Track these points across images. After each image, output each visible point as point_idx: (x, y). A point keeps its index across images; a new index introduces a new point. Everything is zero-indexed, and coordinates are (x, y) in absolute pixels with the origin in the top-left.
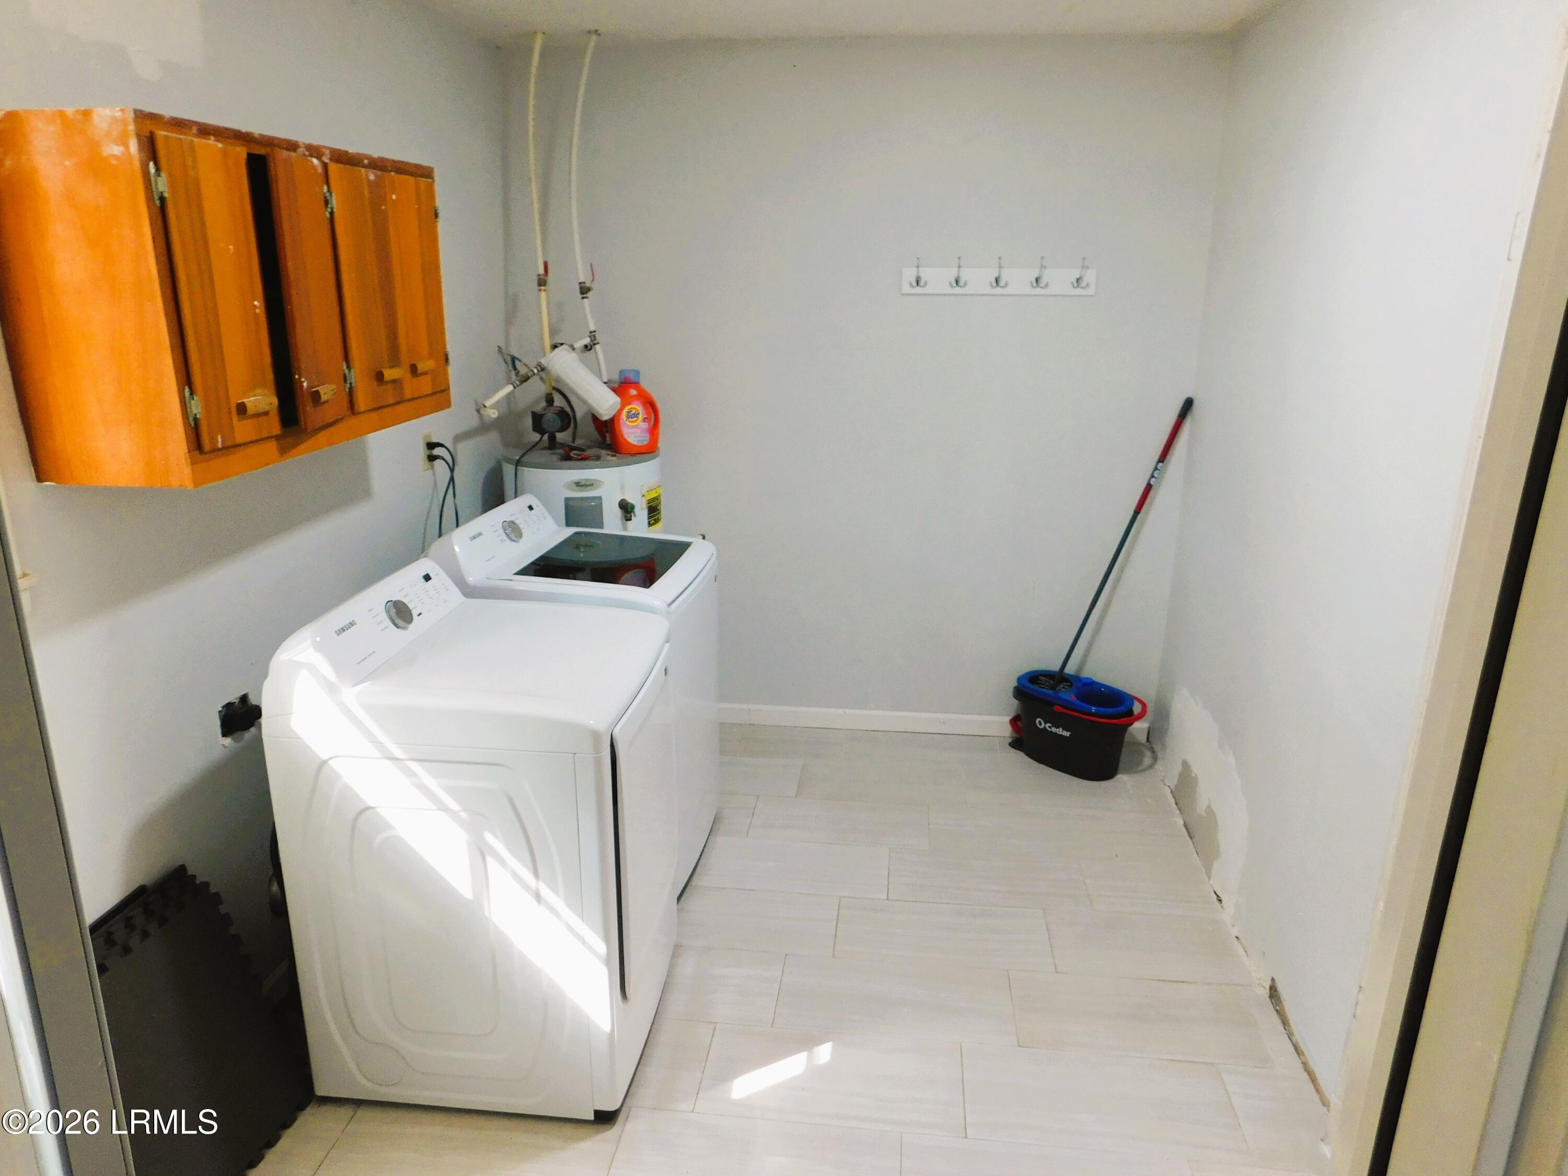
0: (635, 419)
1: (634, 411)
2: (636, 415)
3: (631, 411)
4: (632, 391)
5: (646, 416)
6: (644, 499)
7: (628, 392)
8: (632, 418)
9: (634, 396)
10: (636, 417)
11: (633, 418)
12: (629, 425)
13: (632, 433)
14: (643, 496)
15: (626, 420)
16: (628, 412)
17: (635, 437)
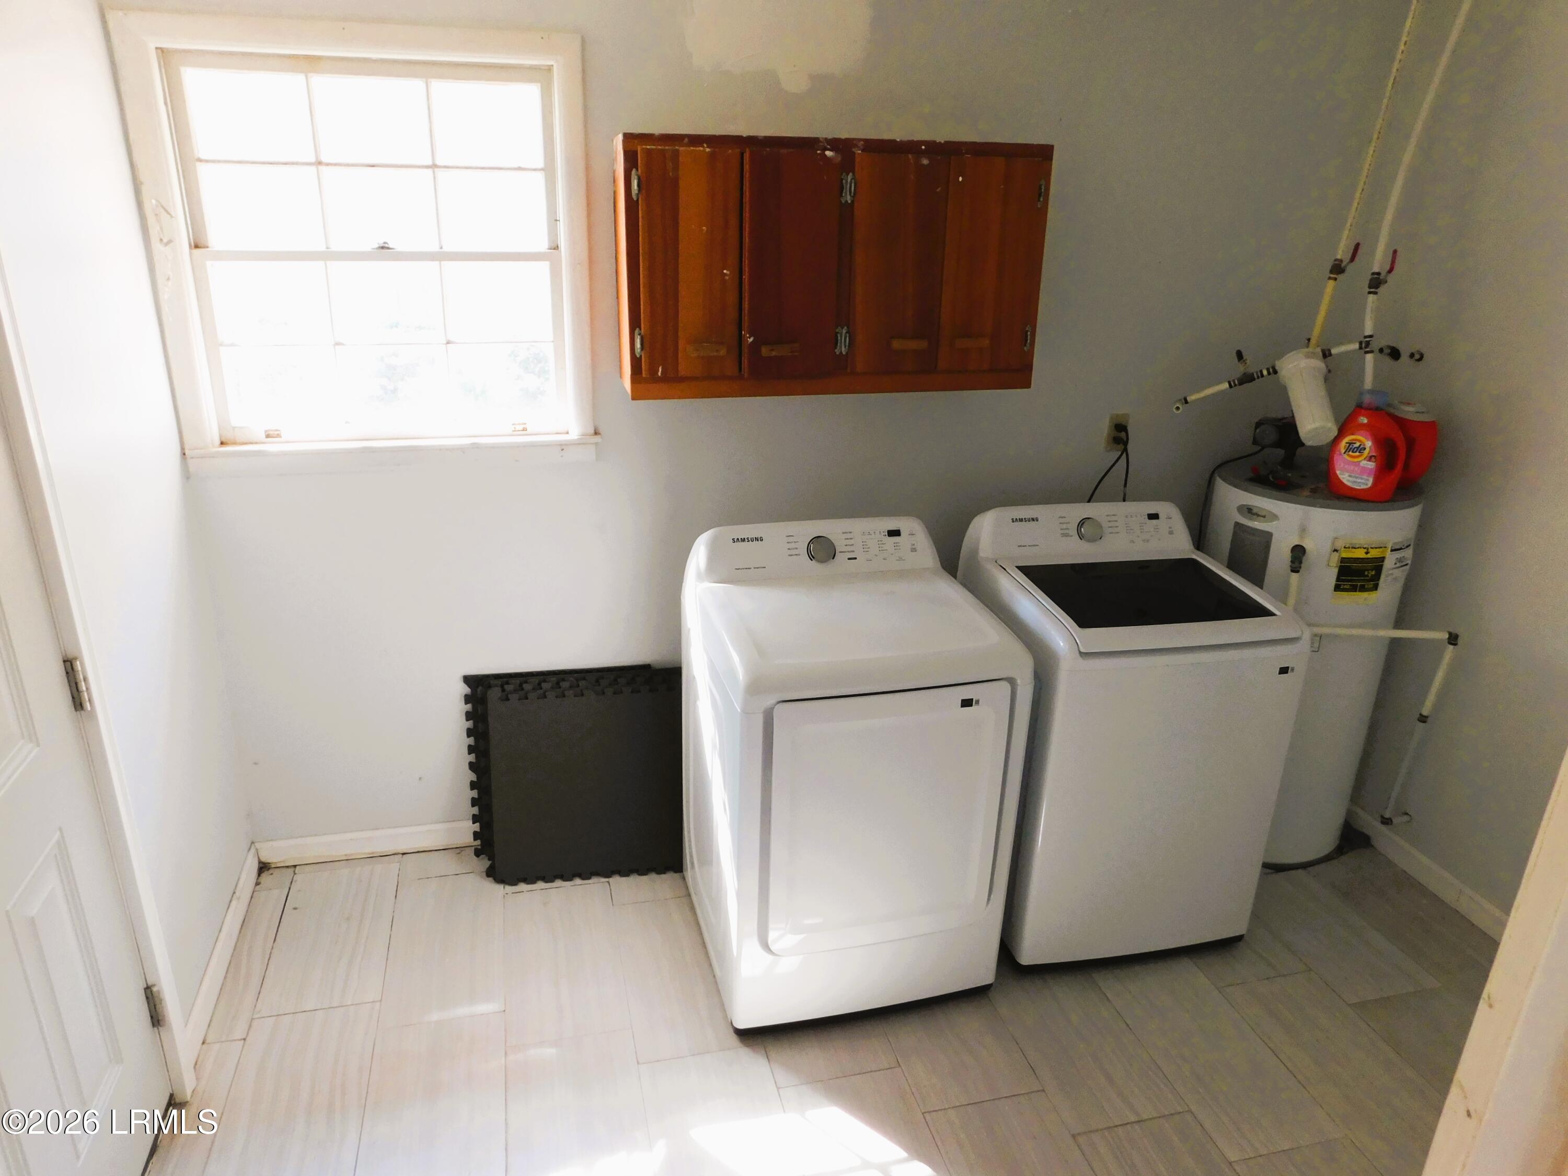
0: (1357, 454)
1: (1357, 444)
2: (1361, 449)
3: (1355, 443)
4: (1362, 418)
5: (1374, 454)
6: (1336, 555)
7: (1357, 418)
8: (1353, 452)
9: (1364, 425)
10: (1359, 452)
11: (1356, 452)
12: (1346, 459)
13: (1347, 471)
14: (1335, 550)
15: (1344, 453)
16: (1350, 444)
17: (1350, 476)
